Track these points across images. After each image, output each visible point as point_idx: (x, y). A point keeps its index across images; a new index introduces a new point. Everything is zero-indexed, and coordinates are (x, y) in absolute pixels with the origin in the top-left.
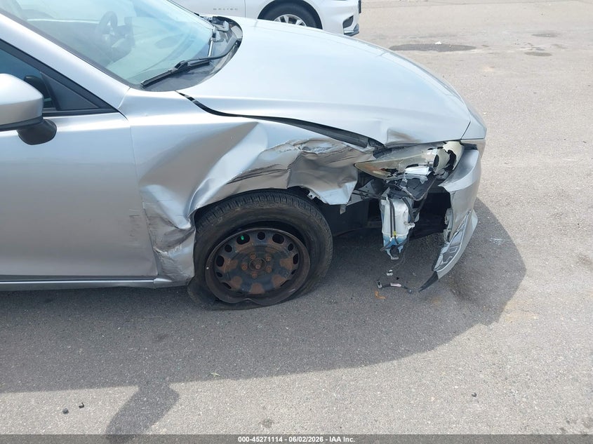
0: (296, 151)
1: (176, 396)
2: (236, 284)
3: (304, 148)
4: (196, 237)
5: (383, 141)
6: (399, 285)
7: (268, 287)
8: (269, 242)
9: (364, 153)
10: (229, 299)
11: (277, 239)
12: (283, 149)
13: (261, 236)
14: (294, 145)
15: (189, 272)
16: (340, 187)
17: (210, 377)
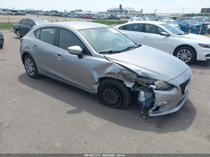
0: (119, 71)
1: (81, 112)
2: (105, 99)
3: (121, 71)
4: (99, 84)
5: (139, 74)
6: (145, 117)
7: (112, 103)
8: (113, 91)
9: (134, 76)
10: (104, 102)
11: (115, 91)
12: (116, 70)
13: (112, 89)
14: (119, 69)
15: (96, 92)
16: (131, 83)
17: (89, 112)
